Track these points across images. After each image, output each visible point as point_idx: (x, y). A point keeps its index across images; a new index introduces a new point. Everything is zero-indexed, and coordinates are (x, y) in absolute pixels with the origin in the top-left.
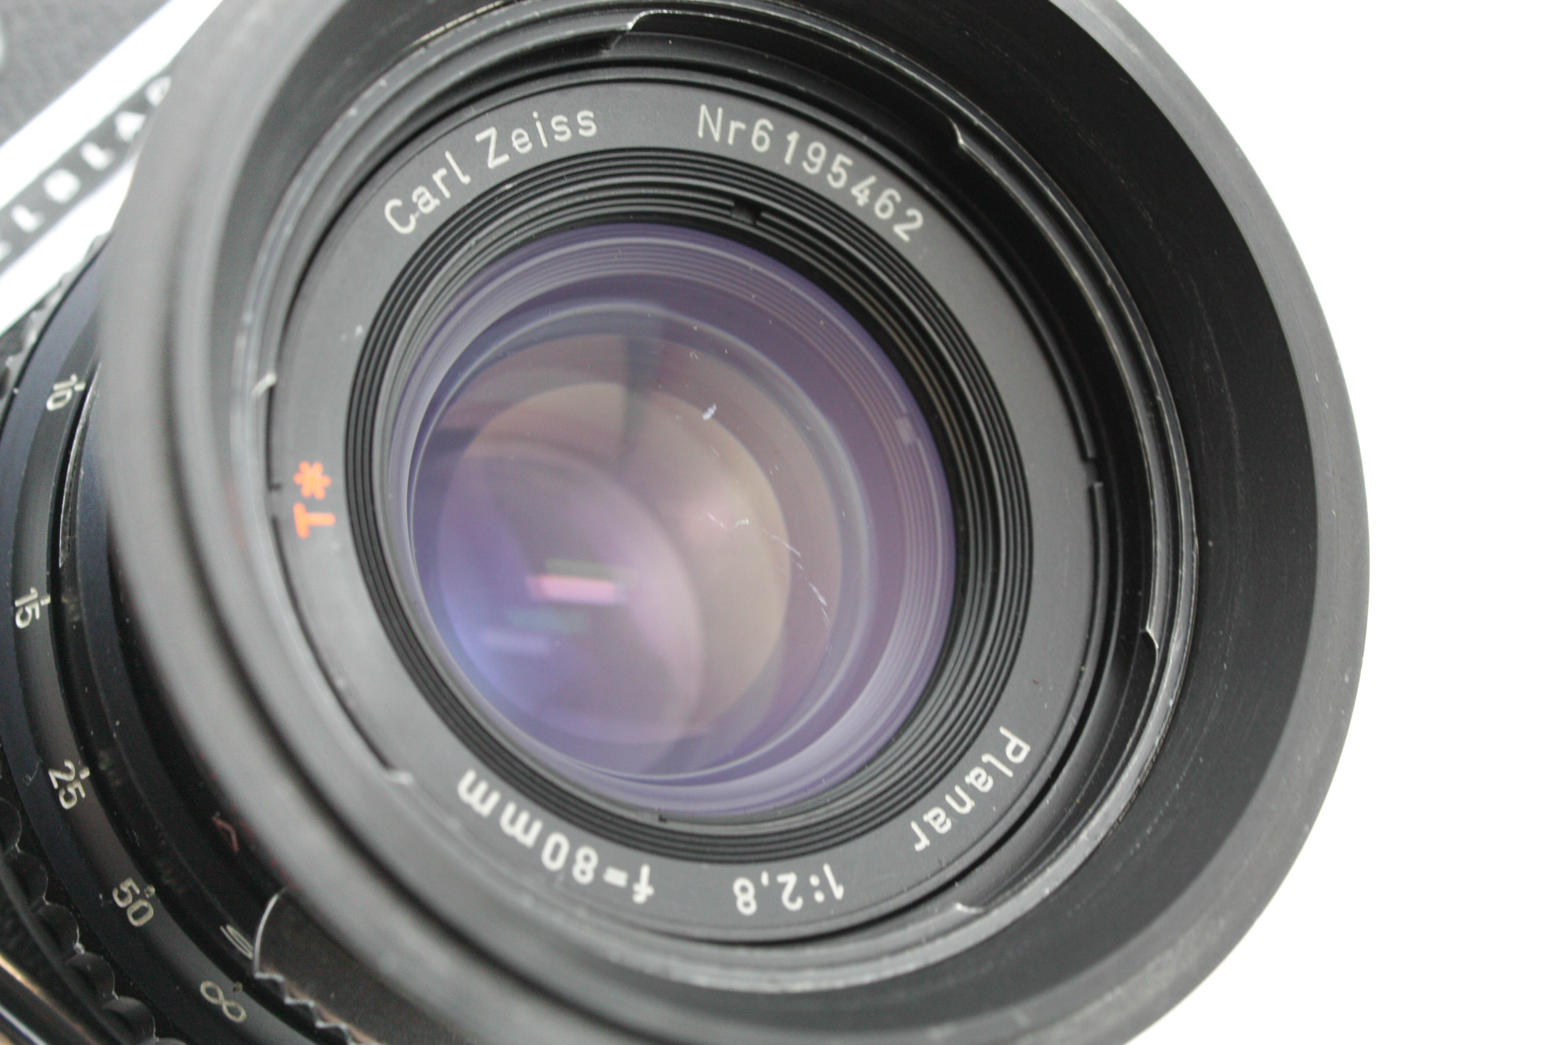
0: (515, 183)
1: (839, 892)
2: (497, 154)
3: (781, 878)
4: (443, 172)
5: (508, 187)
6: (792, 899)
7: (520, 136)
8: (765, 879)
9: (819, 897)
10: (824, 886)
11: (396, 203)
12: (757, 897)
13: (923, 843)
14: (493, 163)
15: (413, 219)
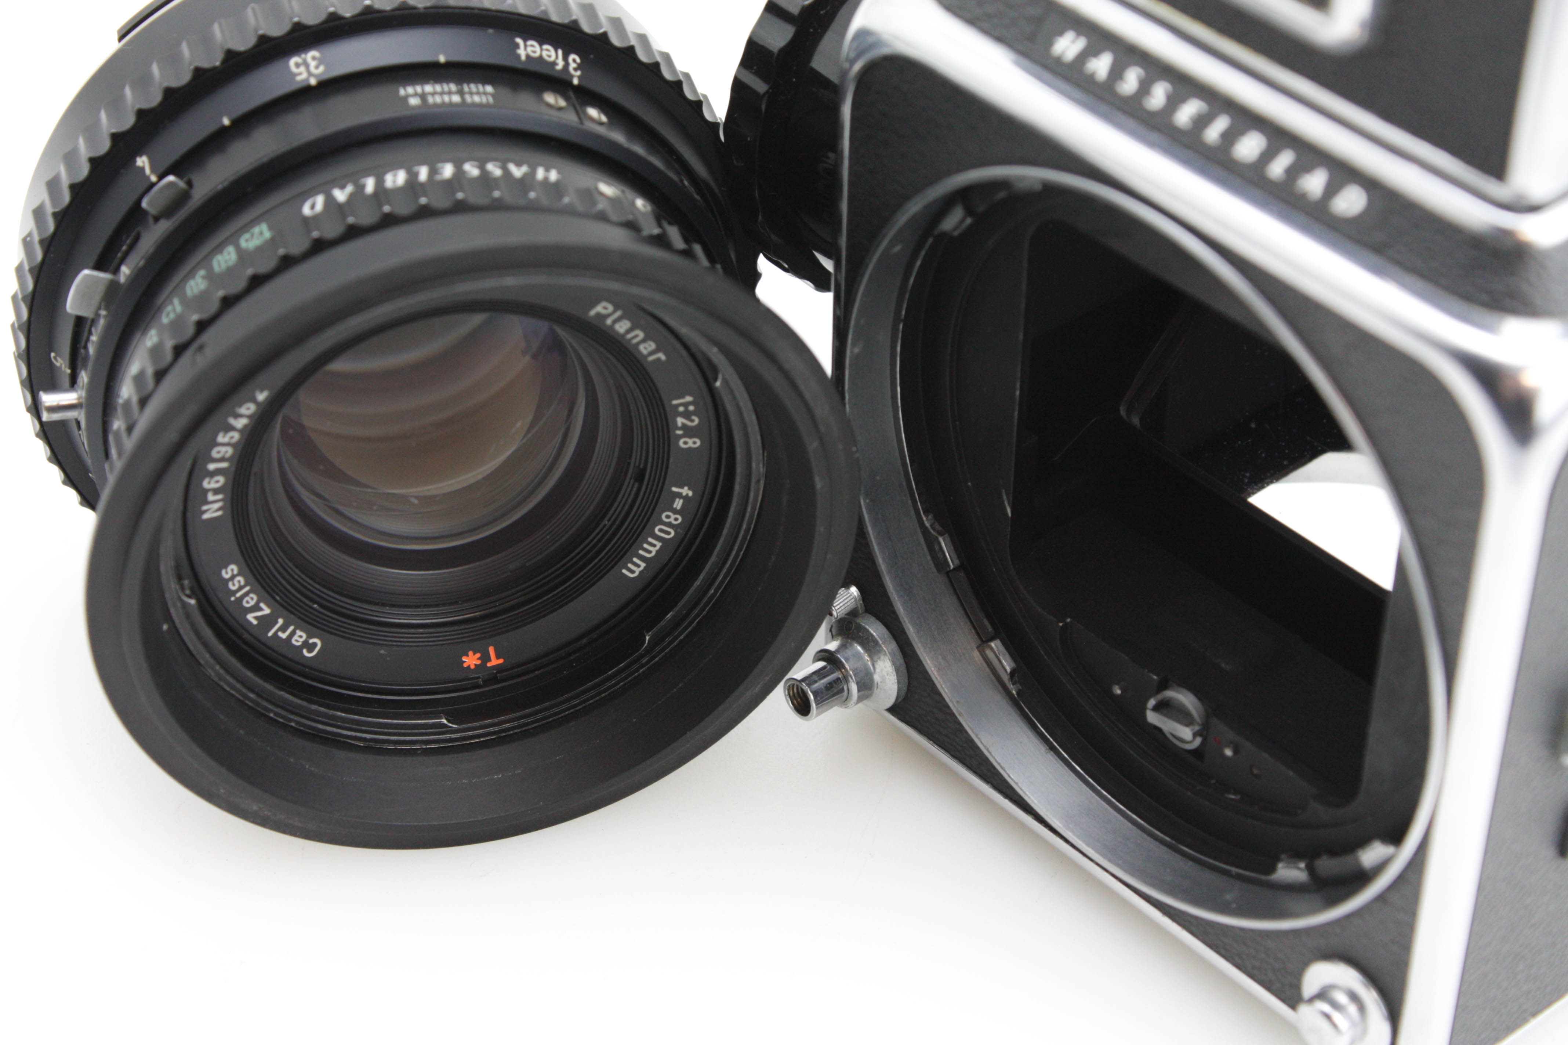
0: (275, 595)
1: (689, 399)
2: (261, 609)
3: (679, 424)
4: (280, 634)
5: (278, 598)
6: (692, 421)
7: (248, 602)
8: (679, 432)
9: (691, 408)
10: (686, 405)
11: (305, 651)
12: (690, 437)
13: (662, 356)
14: (267, 611)
15: (311, 641)
